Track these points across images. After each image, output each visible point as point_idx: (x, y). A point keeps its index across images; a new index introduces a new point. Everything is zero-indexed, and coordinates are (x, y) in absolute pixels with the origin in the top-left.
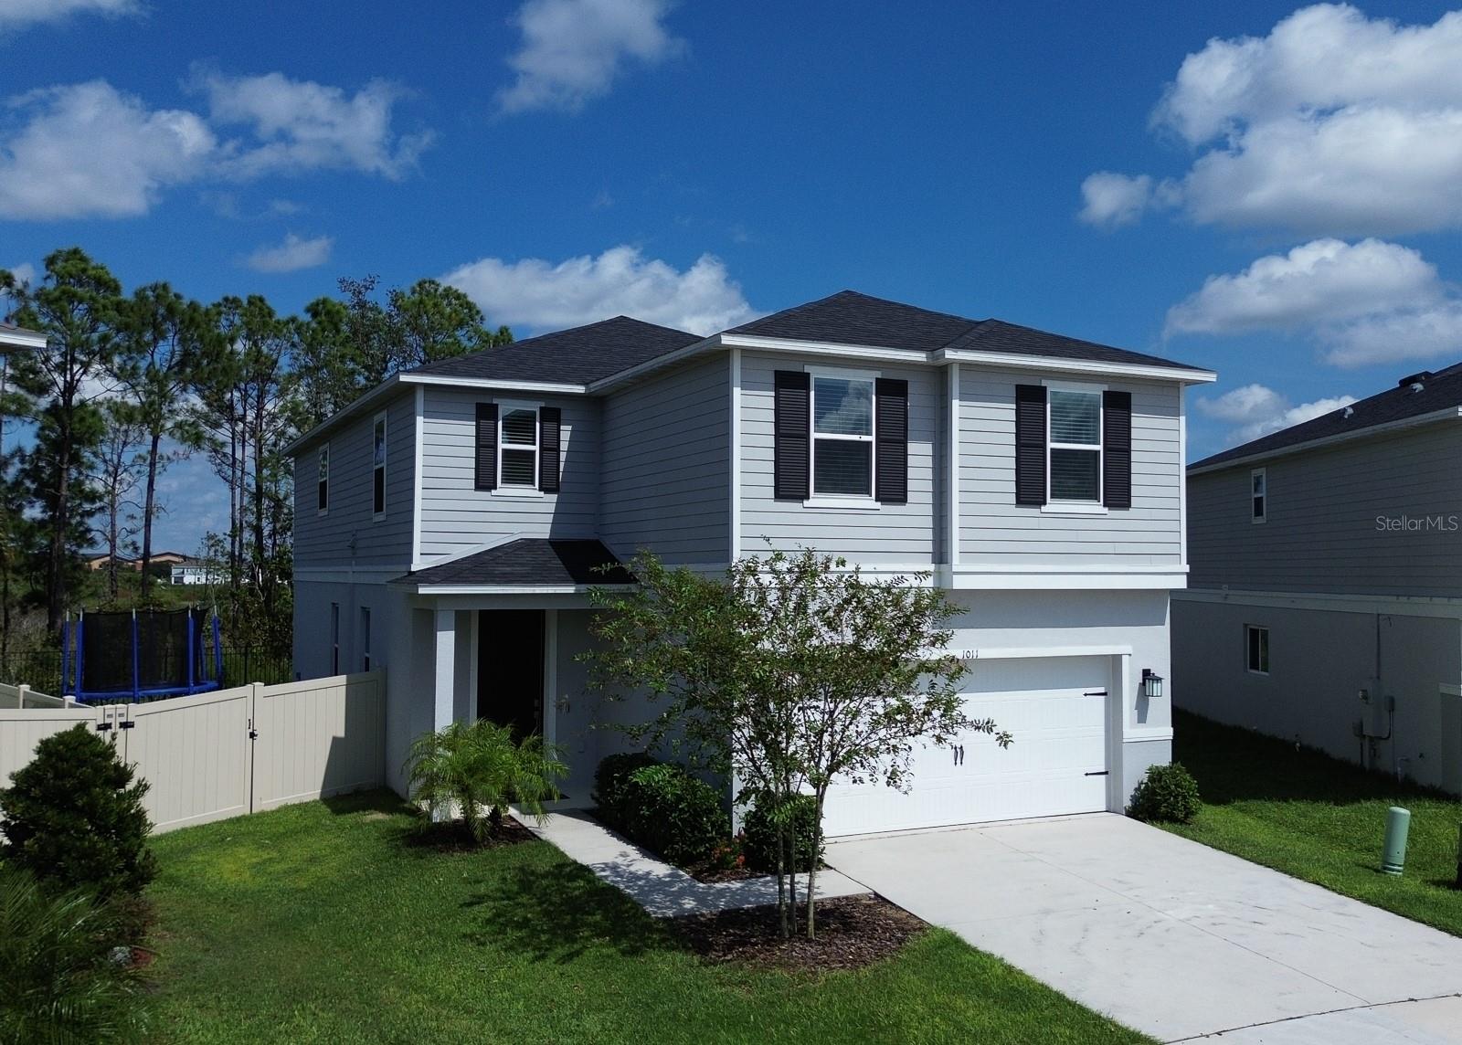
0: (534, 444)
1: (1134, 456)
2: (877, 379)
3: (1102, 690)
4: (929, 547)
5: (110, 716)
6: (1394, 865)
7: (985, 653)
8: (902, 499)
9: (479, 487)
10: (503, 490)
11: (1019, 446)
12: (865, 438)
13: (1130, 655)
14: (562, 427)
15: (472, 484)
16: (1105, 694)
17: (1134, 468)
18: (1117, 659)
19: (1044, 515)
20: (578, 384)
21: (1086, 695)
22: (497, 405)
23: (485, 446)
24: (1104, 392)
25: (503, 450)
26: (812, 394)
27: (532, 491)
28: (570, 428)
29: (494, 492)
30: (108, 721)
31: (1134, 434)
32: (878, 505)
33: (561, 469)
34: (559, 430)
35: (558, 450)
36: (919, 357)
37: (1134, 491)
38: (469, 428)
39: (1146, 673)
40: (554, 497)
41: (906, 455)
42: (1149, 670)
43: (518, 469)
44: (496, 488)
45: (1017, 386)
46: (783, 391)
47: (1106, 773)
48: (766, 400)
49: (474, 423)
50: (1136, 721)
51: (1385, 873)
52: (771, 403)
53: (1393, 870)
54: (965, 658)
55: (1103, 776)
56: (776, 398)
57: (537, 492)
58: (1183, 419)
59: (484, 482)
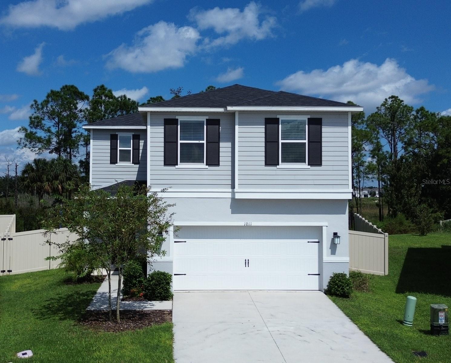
0: (131, 147)
1: (323, 144)
2: (206, 119)
3: (317, 240)
4: (230, 182)
5: (5, 236)
6: (407, 321)
7: (254, 224)
8: (217, 164)
9: (111, 163)
10: (120, 164)
11: (266, 142)
12: (201, 142)
13: (327, 226)
14: (140, 141)
15: (109, 162)
16: (318, 242)
17: (323, 149)
18: (321, 228)
19: (278, 169)
20: (143, 126)
21: (308, 242)
22: (118, 134)
23: (113, 149)
24: (308, 118)
25: (120, 150)
26: (179, 126)
27: (130, 164)
28: (143, 141)
29: (116, 165)
30: (5, 238)
31: (323, 135)
32: (207, 167)
33: (140, 156)
34: (139, 142)
35: (139, 149)
36: (221, 110)
37: (323, 158)
38: (108, 143)
39: (335, 234)
40: (138, 166)
41: (219, 147)
42: (337, 233)
43: (125, 156)
44: (117, 163)
45: (265, 118)
46: (167, 126)
47: (319, 275)
48: (161, 130)
49: (110, 141)
50: (330, 253)
51: (403, 325)
52: (163, 130)
53: (406, 324)
54: (246, 225)
55: (318, 276)
56: (165, 129)
57: (132, 164)
58: (350, 128)
59: (113, 161)
